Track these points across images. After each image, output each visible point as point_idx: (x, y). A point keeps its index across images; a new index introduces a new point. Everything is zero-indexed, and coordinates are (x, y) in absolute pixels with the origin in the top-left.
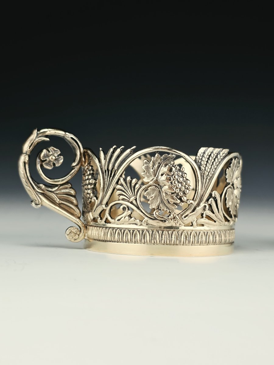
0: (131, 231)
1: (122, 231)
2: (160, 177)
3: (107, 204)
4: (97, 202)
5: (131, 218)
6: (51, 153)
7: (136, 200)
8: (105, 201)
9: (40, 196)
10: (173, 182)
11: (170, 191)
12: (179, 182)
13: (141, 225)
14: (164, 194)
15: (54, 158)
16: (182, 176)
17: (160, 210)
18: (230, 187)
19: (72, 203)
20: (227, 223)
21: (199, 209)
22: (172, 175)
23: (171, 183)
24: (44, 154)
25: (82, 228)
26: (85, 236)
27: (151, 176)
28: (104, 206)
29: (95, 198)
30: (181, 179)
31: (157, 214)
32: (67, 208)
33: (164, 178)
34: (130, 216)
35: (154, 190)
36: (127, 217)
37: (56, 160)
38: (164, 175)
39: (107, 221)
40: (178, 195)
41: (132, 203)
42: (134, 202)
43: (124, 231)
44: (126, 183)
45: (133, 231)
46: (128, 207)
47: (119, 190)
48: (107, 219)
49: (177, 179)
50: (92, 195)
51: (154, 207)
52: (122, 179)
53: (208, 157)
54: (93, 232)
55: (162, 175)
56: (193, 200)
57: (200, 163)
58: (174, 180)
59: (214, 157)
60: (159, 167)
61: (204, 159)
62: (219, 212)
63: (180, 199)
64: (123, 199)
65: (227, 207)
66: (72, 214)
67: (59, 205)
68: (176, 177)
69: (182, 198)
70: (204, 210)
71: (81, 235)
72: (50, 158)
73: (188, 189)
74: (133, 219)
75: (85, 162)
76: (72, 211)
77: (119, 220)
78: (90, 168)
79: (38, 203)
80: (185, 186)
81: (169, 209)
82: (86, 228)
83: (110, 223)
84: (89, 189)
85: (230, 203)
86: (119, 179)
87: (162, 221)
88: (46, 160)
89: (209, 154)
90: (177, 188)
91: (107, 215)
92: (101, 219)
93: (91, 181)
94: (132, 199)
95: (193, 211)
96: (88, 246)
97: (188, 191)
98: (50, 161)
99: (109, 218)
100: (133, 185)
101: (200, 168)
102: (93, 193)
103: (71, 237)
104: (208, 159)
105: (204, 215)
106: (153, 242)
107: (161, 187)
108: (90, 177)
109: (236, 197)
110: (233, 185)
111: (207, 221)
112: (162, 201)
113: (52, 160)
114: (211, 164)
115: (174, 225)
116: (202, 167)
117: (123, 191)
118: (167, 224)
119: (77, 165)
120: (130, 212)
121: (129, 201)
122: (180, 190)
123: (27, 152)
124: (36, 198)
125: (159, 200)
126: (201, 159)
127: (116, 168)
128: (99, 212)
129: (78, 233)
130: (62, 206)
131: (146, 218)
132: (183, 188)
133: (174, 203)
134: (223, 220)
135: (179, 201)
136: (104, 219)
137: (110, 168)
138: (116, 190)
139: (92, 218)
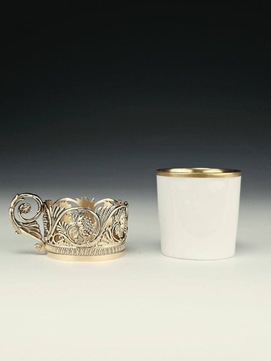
0: (65, 249)
1: (60, 248)
2: (78, 222)
3: (53, 234)
4: (49, 233)
5: (65, 242)
6: (25, 207)
7: (66, 233)
8: (52, 233)
9: (20, 229)
10: (85, 225)
11: (83, 229)
12: (87, 225)
13: (69, 246)
14: (81, 231)
15: (27, 209)
16: (89, 222)
17: (78, 239)
18: (117, 225)
19: (37, 232)
20: (116, 243)
21: (99, 238)
22: (84, 222)
23: (84, 226)
24: (22, 207)
25: (43, 244)
26: (44, 248)
27: (74, 222)
28: (52, 235)
29: (48, 230)
30: (89, 223)
31: (77, 241)
32: (34, 234)
33: (80, 223)
34: (64, 241)
35: (75, 229)
36: (62, 242)
37: (28, 210)
38: (80, 221)
39: (53, 243)
40: (87, 231)
41: (64, 235)
42: (66, 234)
43: (61, 248)
44: (62, 225)
45: (66, 249)
46: (63, 237)
47: (58, 228)
48: (53, 242)
49: (87, 224)
50: (46, 228)
51: (75, 237)
52: (60, 222)
53: (103, 211)
54: (48, 247)
55: (79, 221)
56: (95, 233)
57: (99, 214)
58: (85, 224)
59: (107, 211)
60: (77, 217)
61: (101, 212)
62: (110, 238)
63: (89, 233)
64: (61, 233)
65: (116, 234)
66: (37, 237)
67: (31, 233)
68: (86, 222)
69: (90, 233)
70: (102, 238)
71: (42, 248)
72: (25, 209)
73: (92, 228)
74: (65, 243)
75: (44, 210)
76: (37, 236)
77: (58, 243)
78: (46, 214)
79: (19, 233)
80: (91, 227)
81: (83, 238)
82: (45, 244)
83: (55, 244)
84: (45, 225)
85: (118, 232)
86: (58, 223)
87: (80, 244)
88: (23, 210)
89: (104, 210)
90: (87, 228)
91: (53, 240)
92: (51, 241)
93: (46, 221)
94: (65, 233)
95: (96, 239)
96: (46, 254)
97: (92, 229)
98: (25, 211)
99: (54, 242)
100: (65, 226)
101: (99, 217)
102: (47, 227)
103: (37, 249)
104: (104, 212)
105: (102, 240)
106: (75, 254)
107: (79, 228)
108: (46, 219)
109: (122, 228)
110: (120, 223)
111: (103, 243)
112: (79, 234)
113: (26, 210)
114: (105, 214)
115: (86, 246)
116: (100, 217)
117: (61, 229)
118: (82, 246)
119: (39, 212)
120: (64, 239)
121: (63, 234)
122: (88, 229)
123: (12, 207)
124: (18, 230)
125: (78, 234)
126: (100, 212)
127: (57, 217)
128: (50, 238)
129: (41, 247)
130: (32, 233)
131: (72, 243)
132: (90, 228)
133: (85, 235)
134: (114, 242)
135: (88, 234)
136: (52, 242)
137: (54, 216)
138: (57, 228)
139: (47, 240)
